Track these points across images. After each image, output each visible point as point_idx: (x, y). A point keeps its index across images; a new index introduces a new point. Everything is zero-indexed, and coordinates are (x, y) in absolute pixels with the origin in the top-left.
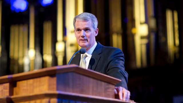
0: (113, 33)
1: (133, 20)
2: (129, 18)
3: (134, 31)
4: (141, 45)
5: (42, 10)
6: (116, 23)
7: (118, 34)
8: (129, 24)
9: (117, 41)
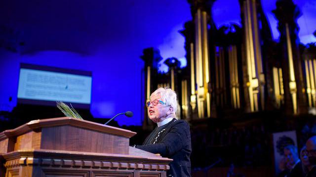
0: (232, 87)
1: (247, 76)
3: (248, 84)
4: (254, 94)
7: (236, 87)
9: (235, 92)
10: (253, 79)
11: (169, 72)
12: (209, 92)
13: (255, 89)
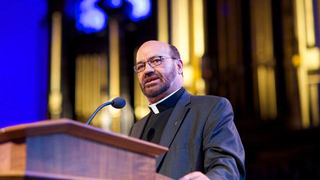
0: (257, 65)
1: (294, 42)
2: (287, 37)
3: (296, 60)
4: (310, 86)
5: (131, 28)
6: (264, 48)
7: (266, 66)
8: (288, 49)
9: (265, 79)
10: (308, 47)
11: (106, 28)
12: (204, 77)
13: (311, 73)
